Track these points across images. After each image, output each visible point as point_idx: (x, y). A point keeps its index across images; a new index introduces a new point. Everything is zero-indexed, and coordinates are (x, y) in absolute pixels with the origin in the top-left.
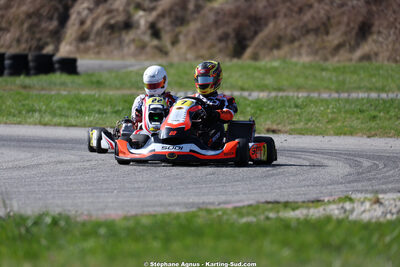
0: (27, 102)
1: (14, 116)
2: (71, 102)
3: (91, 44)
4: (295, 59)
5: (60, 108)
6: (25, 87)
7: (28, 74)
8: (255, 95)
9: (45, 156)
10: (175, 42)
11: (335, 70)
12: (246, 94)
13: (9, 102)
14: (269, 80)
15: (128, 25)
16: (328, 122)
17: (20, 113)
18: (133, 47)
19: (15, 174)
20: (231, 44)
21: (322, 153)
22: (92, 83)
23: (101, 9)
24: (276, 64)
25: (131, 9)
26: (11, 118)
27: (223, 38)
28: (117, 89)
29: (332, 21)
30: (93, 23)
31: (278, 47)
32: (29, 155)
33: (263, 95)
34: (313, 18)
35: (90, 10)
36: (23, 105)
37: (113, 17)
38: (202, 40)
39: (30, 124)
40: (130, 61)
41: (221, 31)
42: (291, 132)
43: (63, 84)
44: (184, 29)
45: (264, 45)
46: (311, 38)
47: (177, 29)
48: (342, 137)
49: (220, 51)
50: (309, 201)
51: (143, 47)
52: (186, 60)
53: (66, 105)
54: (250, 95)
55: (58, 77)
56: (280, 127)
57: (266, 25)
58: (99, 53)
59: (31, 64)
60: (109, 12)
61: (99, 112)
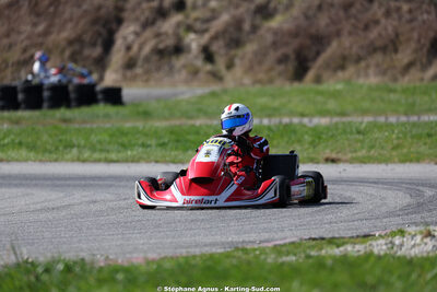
0: (64, 137)
1: (50, 152)
2: (112, 136)
3: (139, 70)
4: (361, 81)
5: (100, 142)
6: (65, 121)
7: (69, 106)
8: (316, 121)
9: (78, 196)
10: (230, 66)
11: (404, 91)
12: (306, 120)
13: (45, 138)
14: (332, 105)
15: (178, 49)
16: (393, 149)
17: (57, 148)
18: (184, 74)
19: (42, 216)
20: (291, 66)
21: (383, 183)
22: (138, 113)
23: (148, 33)
24: (339, 87)
25: (182, 31)
26: (47, 155)
27: (283, 60)
28: (165, 119)
29: (402, 38)
30: (140, 48)
31: (342, 67)
32: (62, 195)
33: (324, 121)
34: (380, 35)
35: (137, 34)
36: (61, 141)
37: (161, 41)
38: (260, 63)
39: (67, 161)
40: (182, 88)
41: (279, 53)
42: (351, 161)
43: (107, 116)
44: (240, 52)
45: (327, 66)
46: (379, 57)
47: (233, 52)
48: (407, 164)
49: (280, 74)
50: (358, 236)
51: (195, 72)
52: (242, 84)
53: (107, 138)
54: (310, 121)
55: (101, 109)
56: (340, 156)
57: (329, 44)
58: (147, 81)
59: (73, 96)
60: (158, 35)
61: (143, 145)
